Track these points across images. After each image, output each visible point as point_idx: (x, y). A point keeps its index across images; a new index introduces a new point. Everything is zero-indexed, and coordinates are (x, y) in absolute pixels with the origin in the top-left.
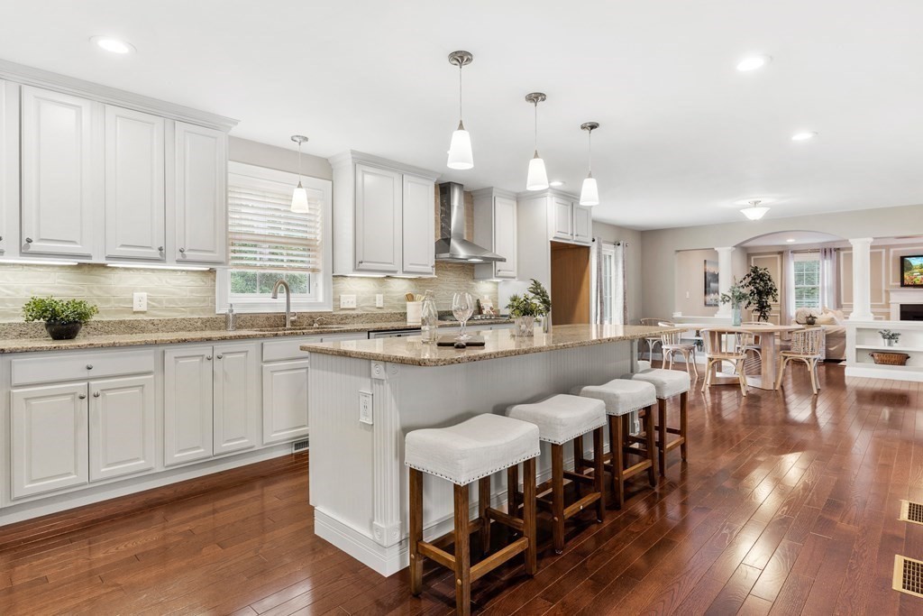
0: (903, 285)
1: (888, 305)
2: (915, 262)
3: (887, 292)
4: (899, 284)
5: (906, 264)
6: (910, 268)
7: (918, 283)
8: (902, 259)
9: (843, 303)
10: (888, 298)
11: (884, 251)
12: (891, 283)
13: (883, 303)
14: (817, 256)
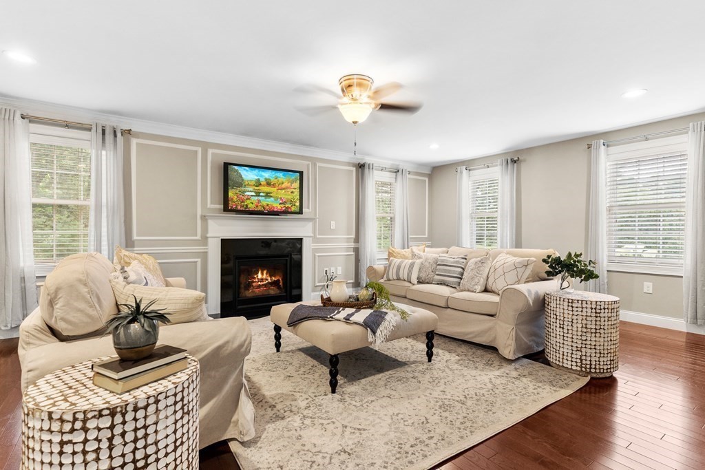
0: (226, 209)
1: (205, 240)
2: (248, 175)
3: (204, 218)
4: (222, 207)
5: (231, 174)
6: (240, 184)
7: (251, 207)
8: (226, 166)
9: (135, 237)
10: (205, 229)
11: (199, 150)
12: (209, 205)
13: (198, 237)
14: (85, 142)
